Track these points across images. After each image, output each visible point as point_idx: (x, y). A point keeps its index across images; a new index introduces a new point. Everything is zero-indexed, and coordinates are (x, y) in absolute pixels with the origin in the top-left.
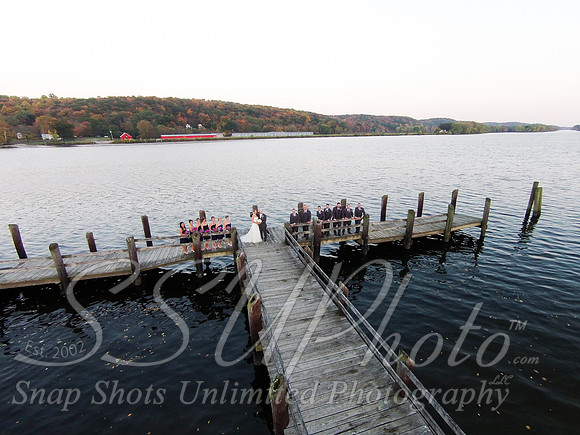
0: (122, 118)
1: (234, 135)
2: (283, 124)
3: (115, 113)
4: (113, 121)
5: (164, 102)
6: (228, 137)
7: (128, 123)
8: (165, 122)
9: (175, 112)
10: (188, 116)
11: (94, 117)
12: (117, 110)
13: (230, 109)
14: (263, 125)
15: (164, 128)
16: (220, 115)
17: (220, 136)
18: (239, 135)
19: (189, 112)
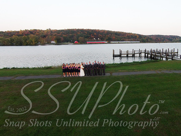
0: (73, 36)
1: (111, 42)
2: (128, 38)
3: (70, 34)
4: (70, 37)
5: (87, 31)
6: (109, 43)
7: (75, 38)
8: (87, 37)
9: (90, 34)
10: (94, 35)
11: (64, 36)
12: (71, 33)
13: (109, 33)
14: (121, 39)
15: (87, 39)
16: (105, 35)
17: (106, 42)
18: (113, 42)
19: (95, 34)
